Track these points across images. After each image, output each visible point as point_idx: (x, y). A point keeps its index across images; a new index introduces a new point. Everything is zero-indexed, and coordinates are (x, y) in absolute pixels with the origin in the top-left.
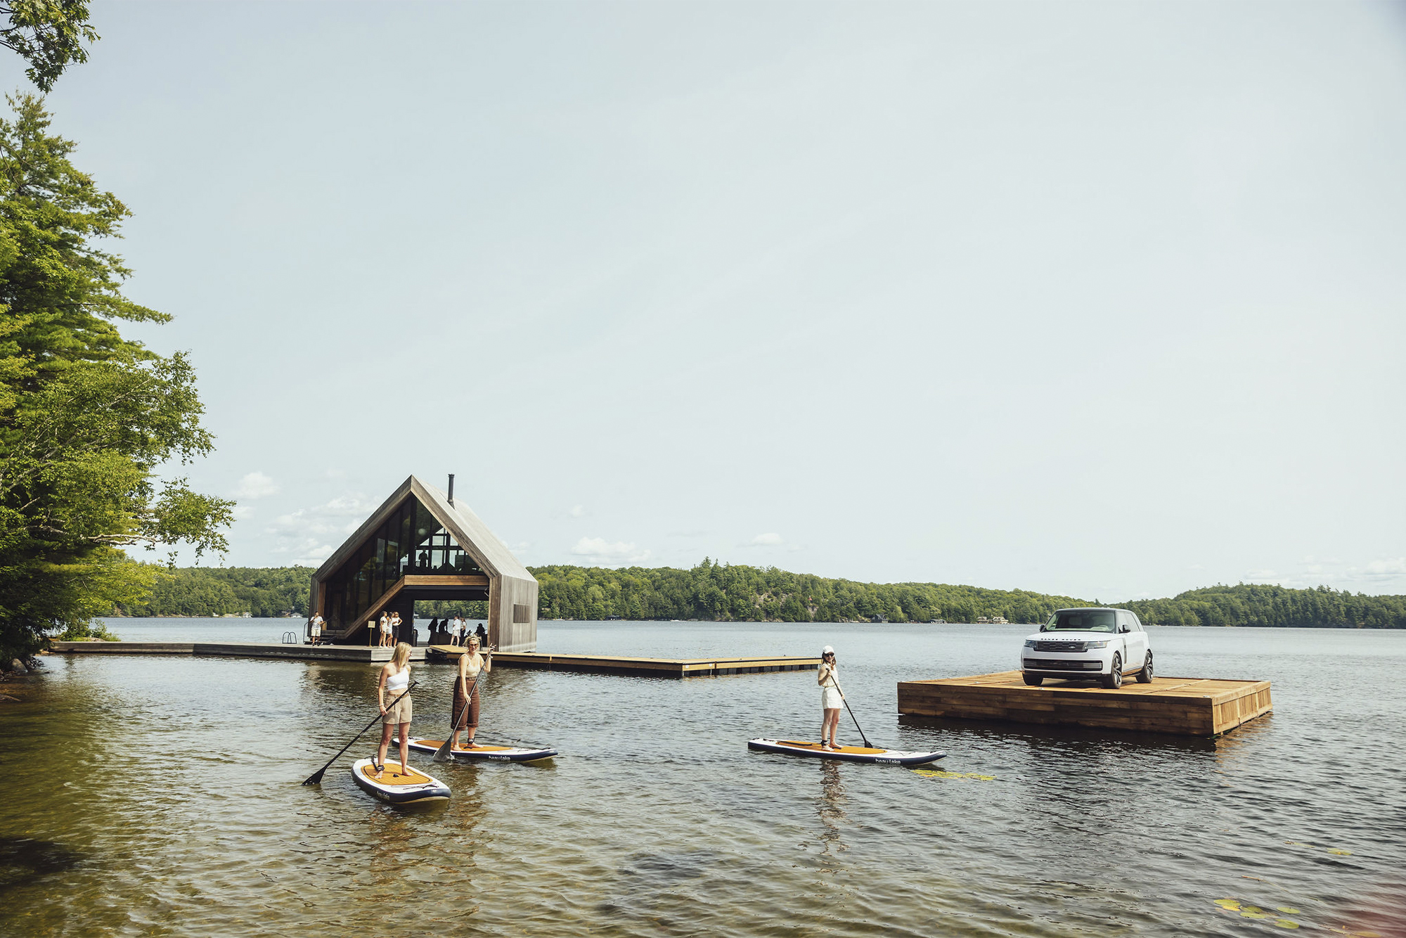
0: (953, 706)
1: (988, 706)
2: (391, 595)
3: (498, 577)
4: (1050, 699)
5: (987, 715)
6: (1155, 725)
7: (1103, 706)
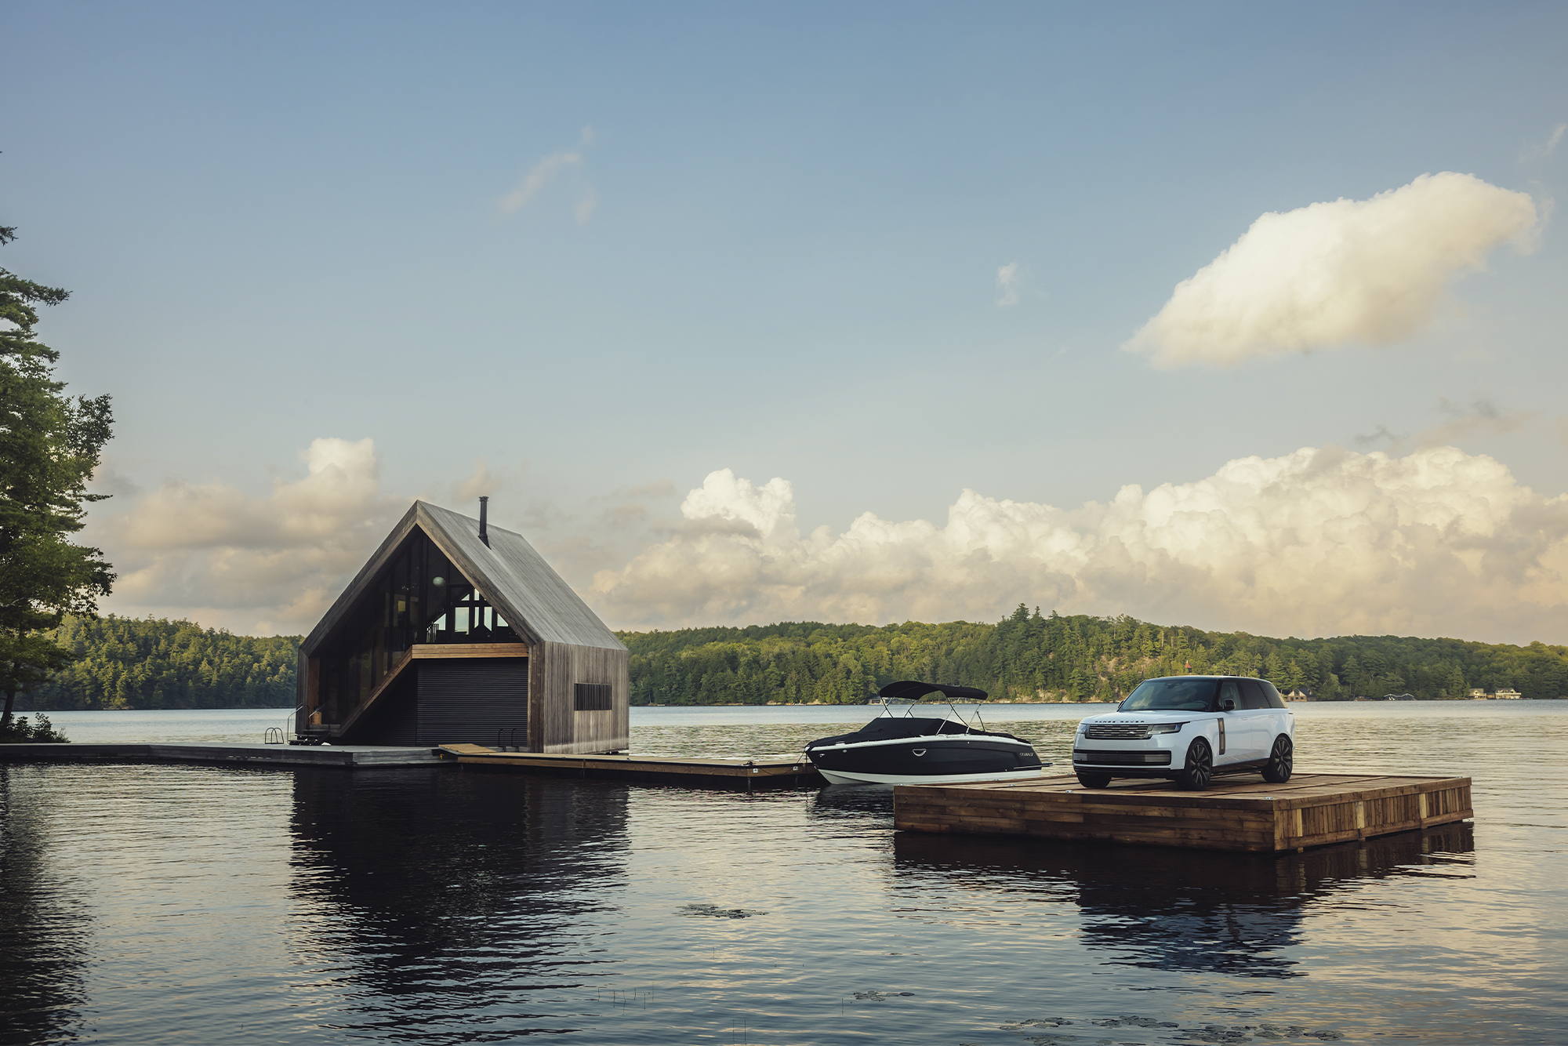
0: (962, 819)
1: (1003, 816)
2: (396, 674)
3: (541, 645)
4: (1078, 805)
5: (1001, 829)
6: (1205, 839)
7: (1142, 814)
